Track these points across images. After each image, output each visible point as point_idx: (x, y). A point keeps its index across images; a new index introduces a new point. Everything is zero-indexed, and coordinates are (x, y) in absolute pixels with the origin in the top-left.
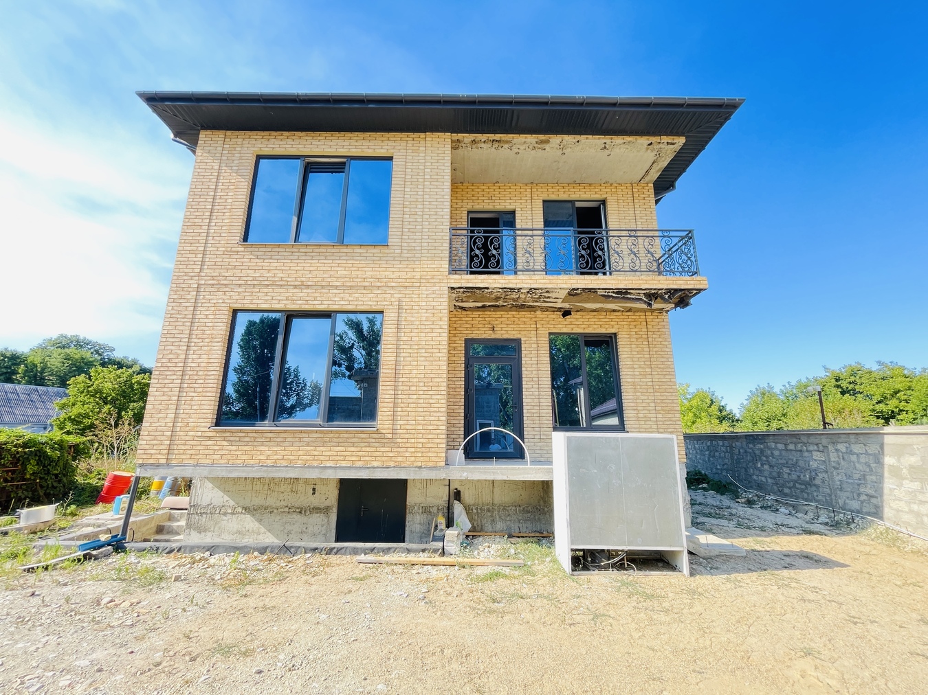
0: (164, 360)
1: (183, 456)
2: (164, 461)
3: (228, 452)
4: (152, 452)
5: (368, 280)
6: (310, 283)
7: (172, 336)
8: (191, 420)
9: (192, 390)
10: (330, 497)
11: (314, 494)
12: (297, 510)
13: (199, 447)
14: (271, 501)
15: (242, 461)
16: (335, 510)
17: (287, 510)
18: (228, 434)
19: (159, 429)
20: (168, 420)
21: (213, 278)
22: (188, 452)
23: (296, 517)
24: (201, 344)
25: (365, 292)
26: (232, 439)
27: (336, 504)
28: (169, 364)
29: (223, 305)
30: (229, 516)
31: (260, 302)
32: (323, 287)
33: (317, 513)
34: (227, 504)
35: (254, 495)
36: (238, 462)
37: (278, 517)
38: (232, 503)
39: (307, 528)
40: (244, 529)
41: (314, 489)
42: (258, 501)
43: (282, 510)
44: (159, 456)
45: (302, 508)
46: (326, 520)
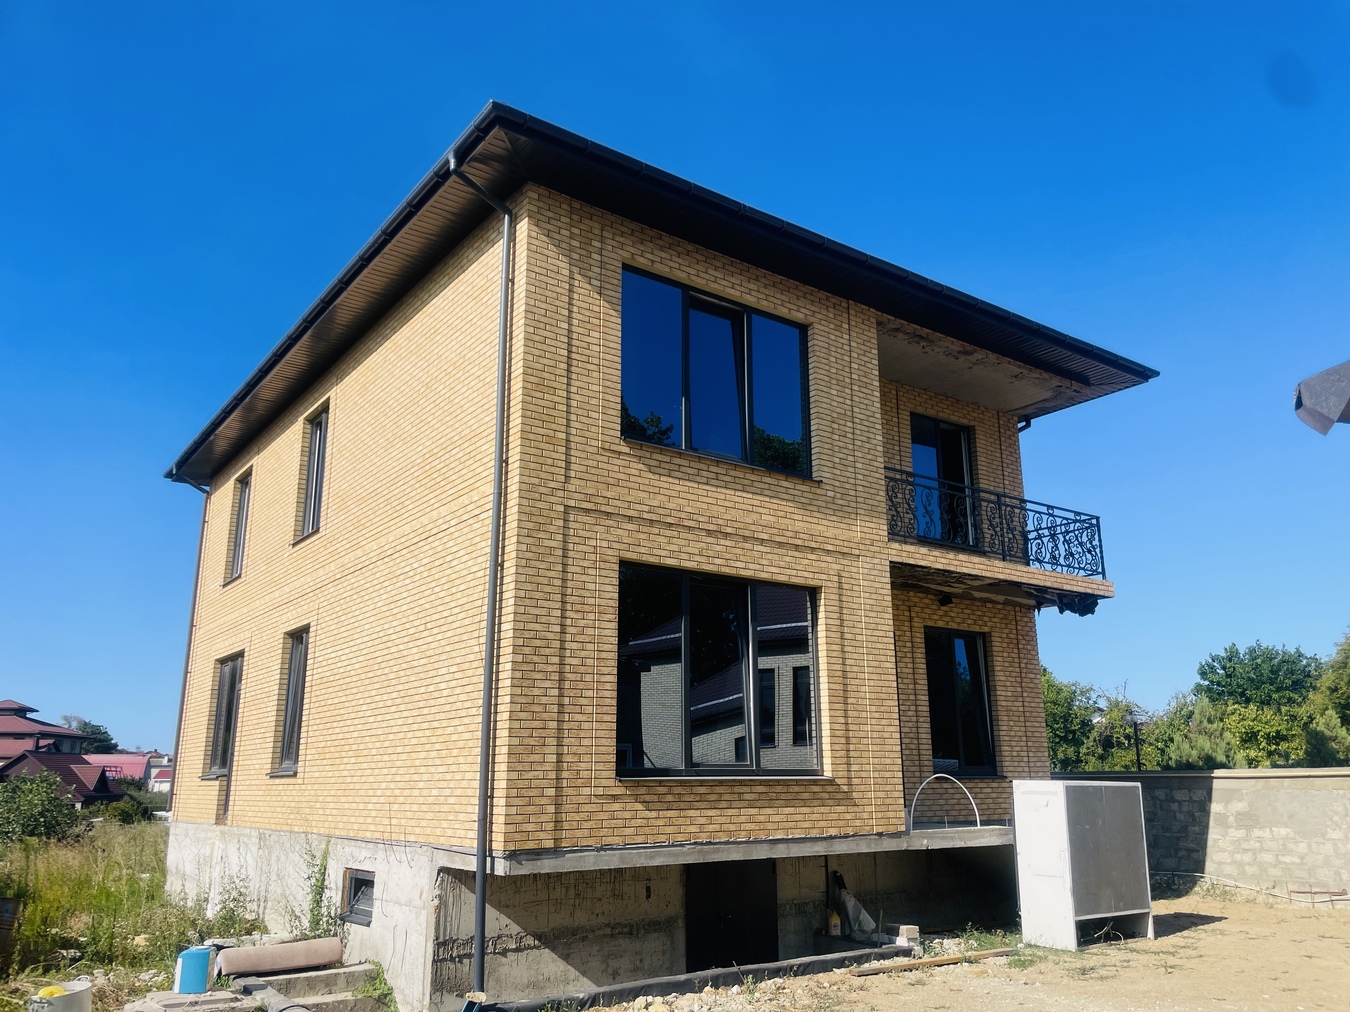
0: (527, 650)
1: (578, 833)
2: (549, 844)
3: (645, 821)
4: (530, 827)
5: (802, 536)
6: (729, 530)
7: (534, 603)
8: (583, 766)
9: (578, 709)
10: (671, 900)
11: (648, 896)
12: (625, 930)
13: (602, 816)
14: (581, 918)
15: (665, 837)
16: (681, 923)
17: (608, 931)
18: (643, 790)
19: (535, 783)
20: (547, 767)
21: (589, 498)
22: (586, 825)
23: (624, 943)
24: (582, 623)
25: (797, 554)
26: (648, 798)
27: (682, 912)
28: (536, 659)
29: (610, 552)
30: (511, 956)
31: (664, 553)
32: (746, 539)
33: (655, 931)
34: (505, 932)
35: (552, 909)
36: (662, 838)
37: (596, 948)
38: (515, 929)
39: (641, 961)
40: (541, 977)
41: (648, 889)
42: (560, 920)
43: (601, 932)
44: (542, 835)
45: (631, 926)
46: (668, 943)
